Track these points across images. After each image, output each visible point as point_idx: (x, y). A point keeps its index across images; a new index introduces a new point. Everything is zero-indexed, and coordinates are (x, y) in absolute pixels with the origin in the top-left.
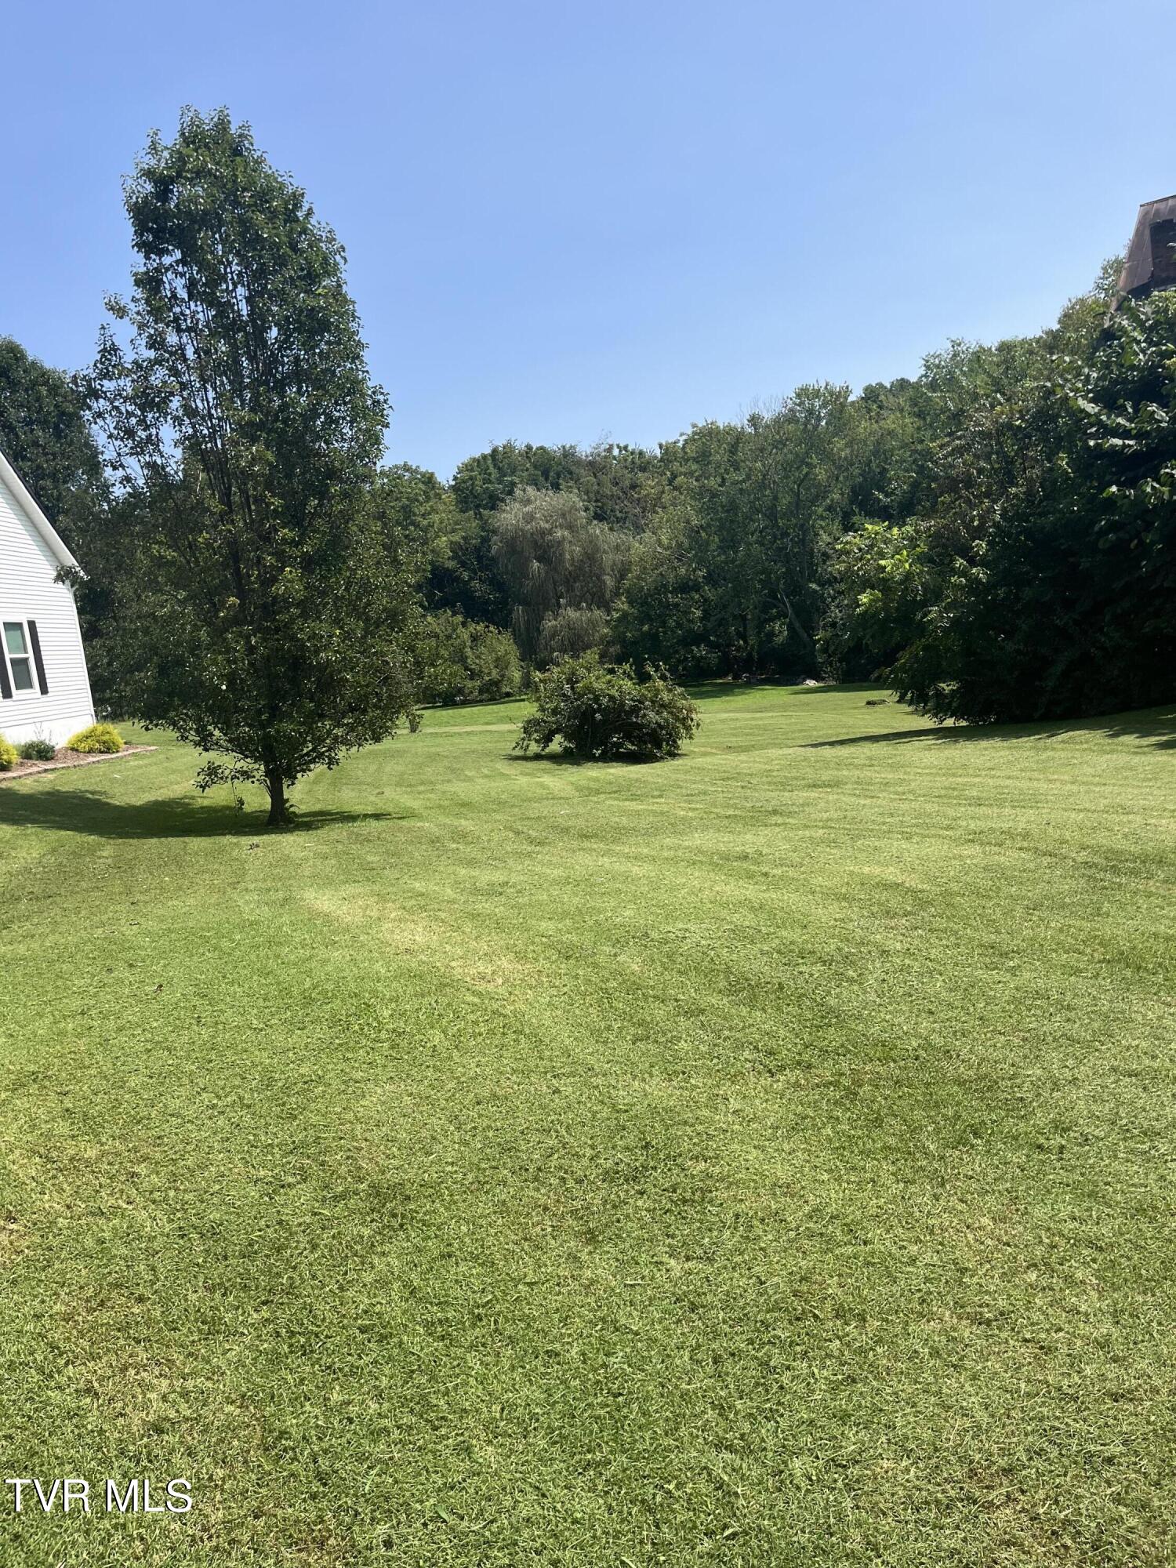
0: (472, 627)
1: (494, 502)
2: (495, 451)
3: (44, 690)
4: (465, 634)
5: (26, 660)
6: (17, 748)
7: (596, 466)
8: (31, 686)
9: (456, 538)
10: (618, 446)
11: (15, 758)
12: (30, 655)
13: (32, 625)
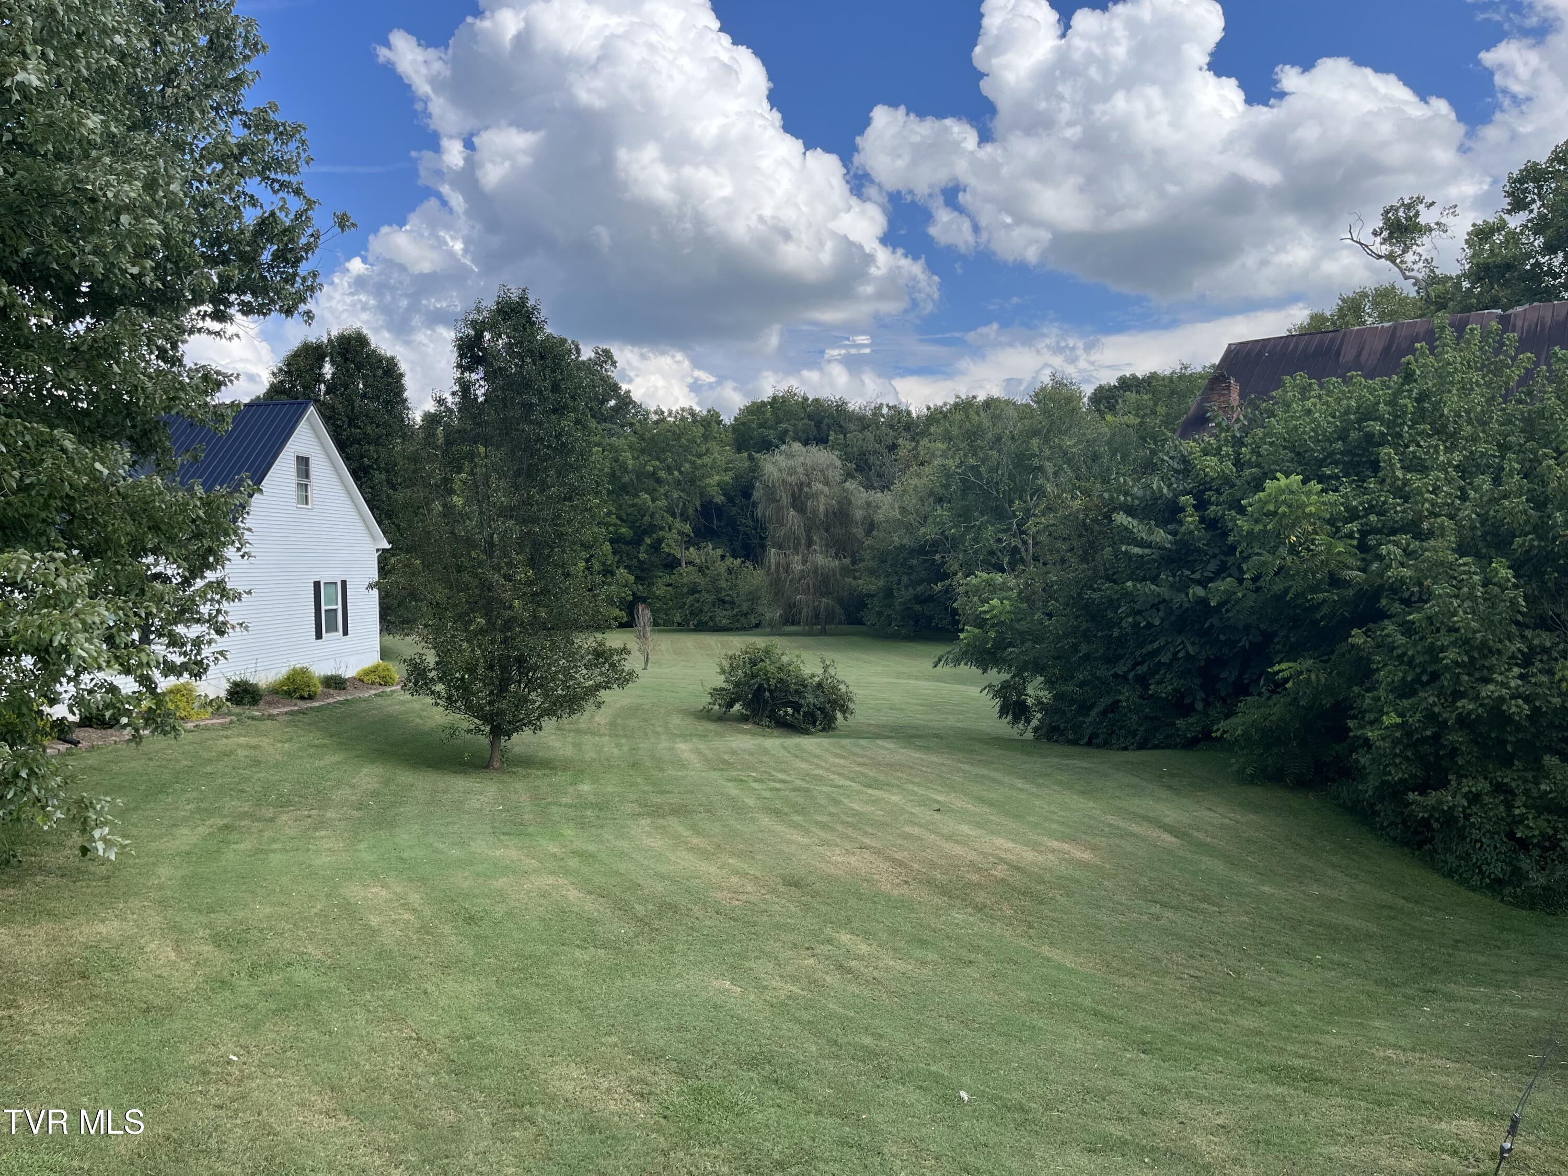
0: (729, 561)
1: (767, 446)
2: (774, 398)
3: (345, 633)
4: (721, 567)
5: (335, 610)
6: (319, 678)
7: (864, 422)
8: (336, 630)
9: (727, 478)
10: (888, 406)
11: (320, 689)
12: (339, 607)
13: (344, 583)
